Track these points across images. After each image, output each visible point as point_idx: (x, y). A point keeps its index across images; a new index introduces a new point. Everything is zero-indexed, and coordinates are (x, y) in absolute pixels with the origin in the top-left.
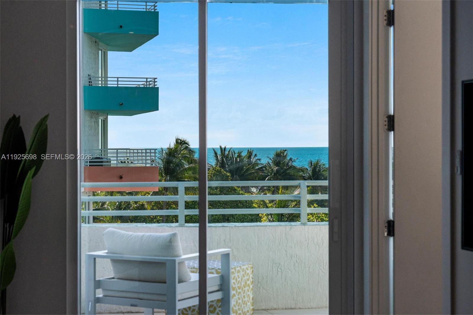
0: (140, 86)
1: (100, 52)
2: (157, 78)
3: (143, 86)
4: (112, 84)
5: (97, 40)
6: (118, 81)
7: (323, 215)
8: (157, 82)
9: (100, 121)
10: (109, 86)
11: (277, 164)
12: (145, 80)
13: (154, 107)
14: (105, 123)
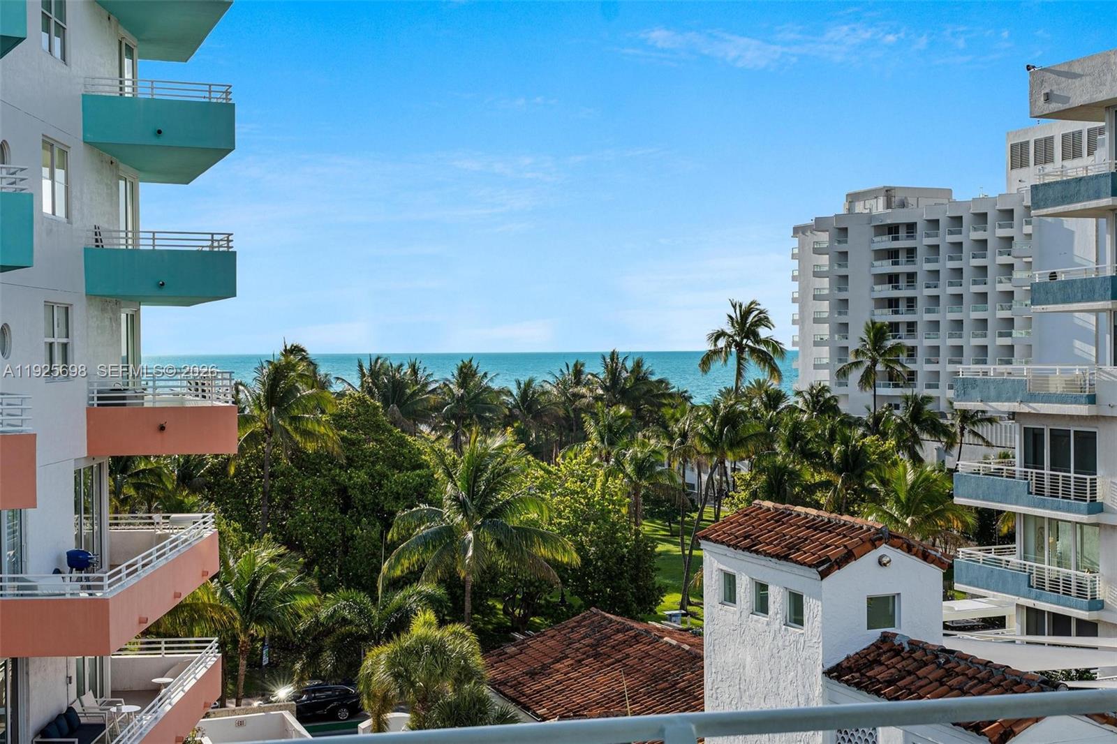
0: (204, 249)
1: (122, 183)
2: (232, 234)
3: (207, 249)
4: (145, 244)
5: (114, 159)
6: (154, 239)
8: (232, 241)
9: (123, 316)
10: (141, 248)
11: (463, 384)
12: (209, 237)
13: (228, 290)
14: (134, 321)
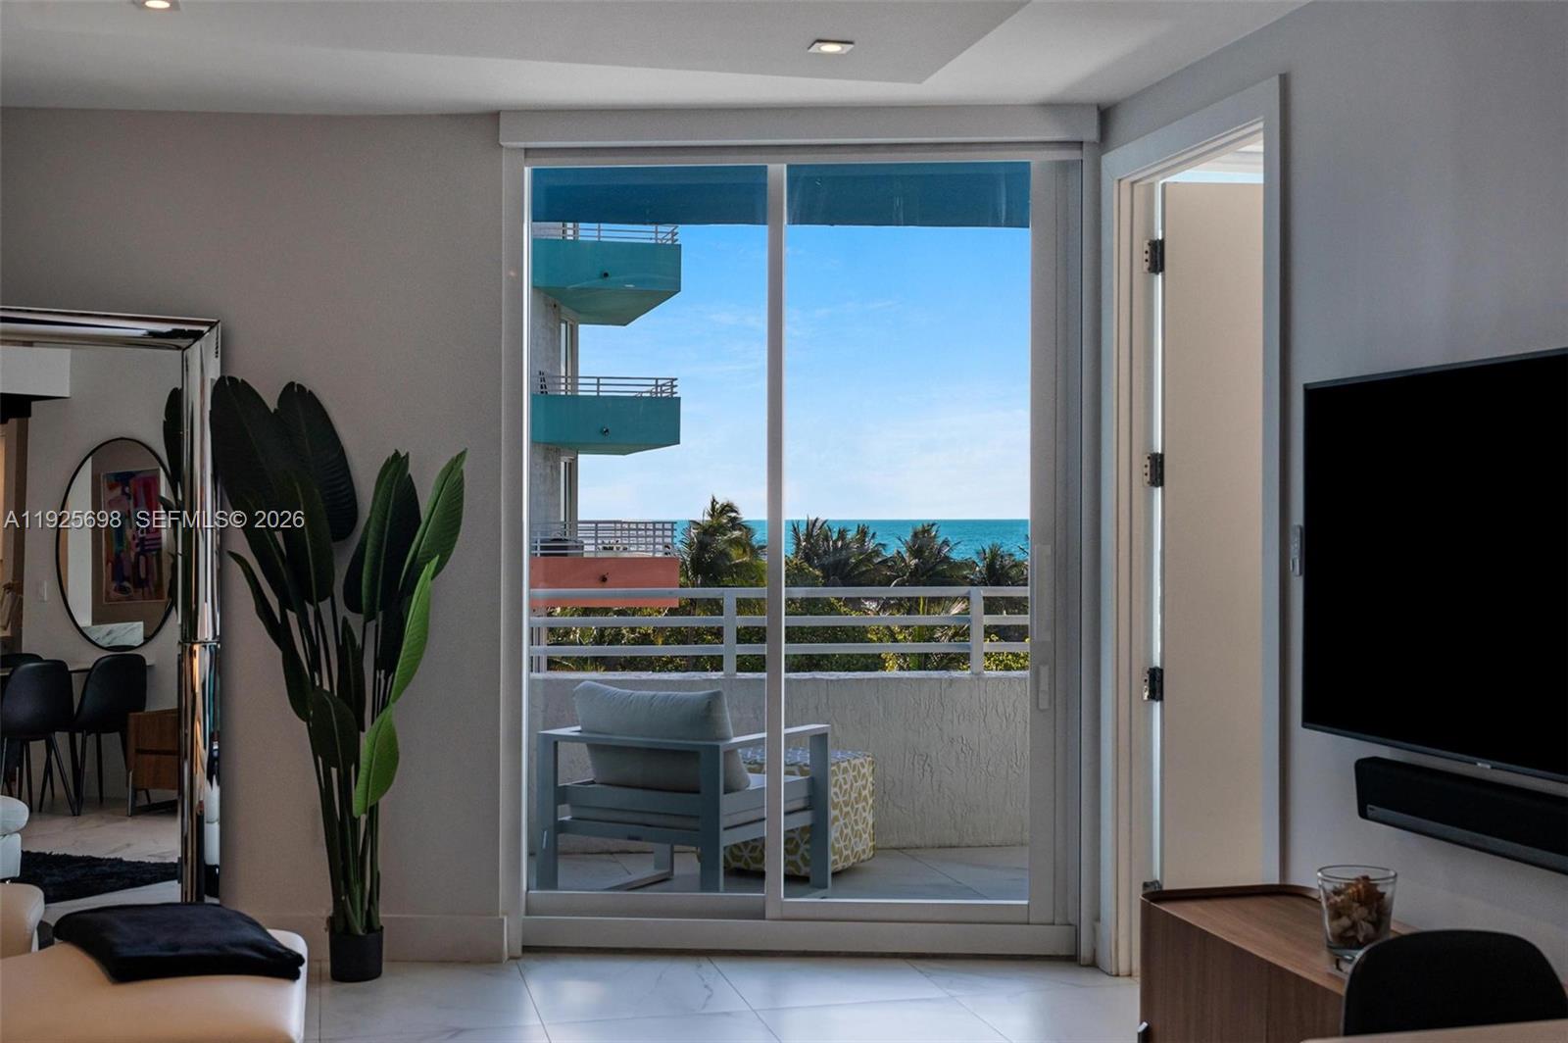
0: (644, 395)
1: (563, 326)
2: (676, 379)
3: (648, 395)
4: (586, 390)
5: (557, 302)
6: (598, 385)
7: (1010, 657)
8: (676, 386)
9: (563, 464)
10: (580, 394)
11: (916, 552)
12: (654, 382)
13: (672, 437)
14: (572, 470)
